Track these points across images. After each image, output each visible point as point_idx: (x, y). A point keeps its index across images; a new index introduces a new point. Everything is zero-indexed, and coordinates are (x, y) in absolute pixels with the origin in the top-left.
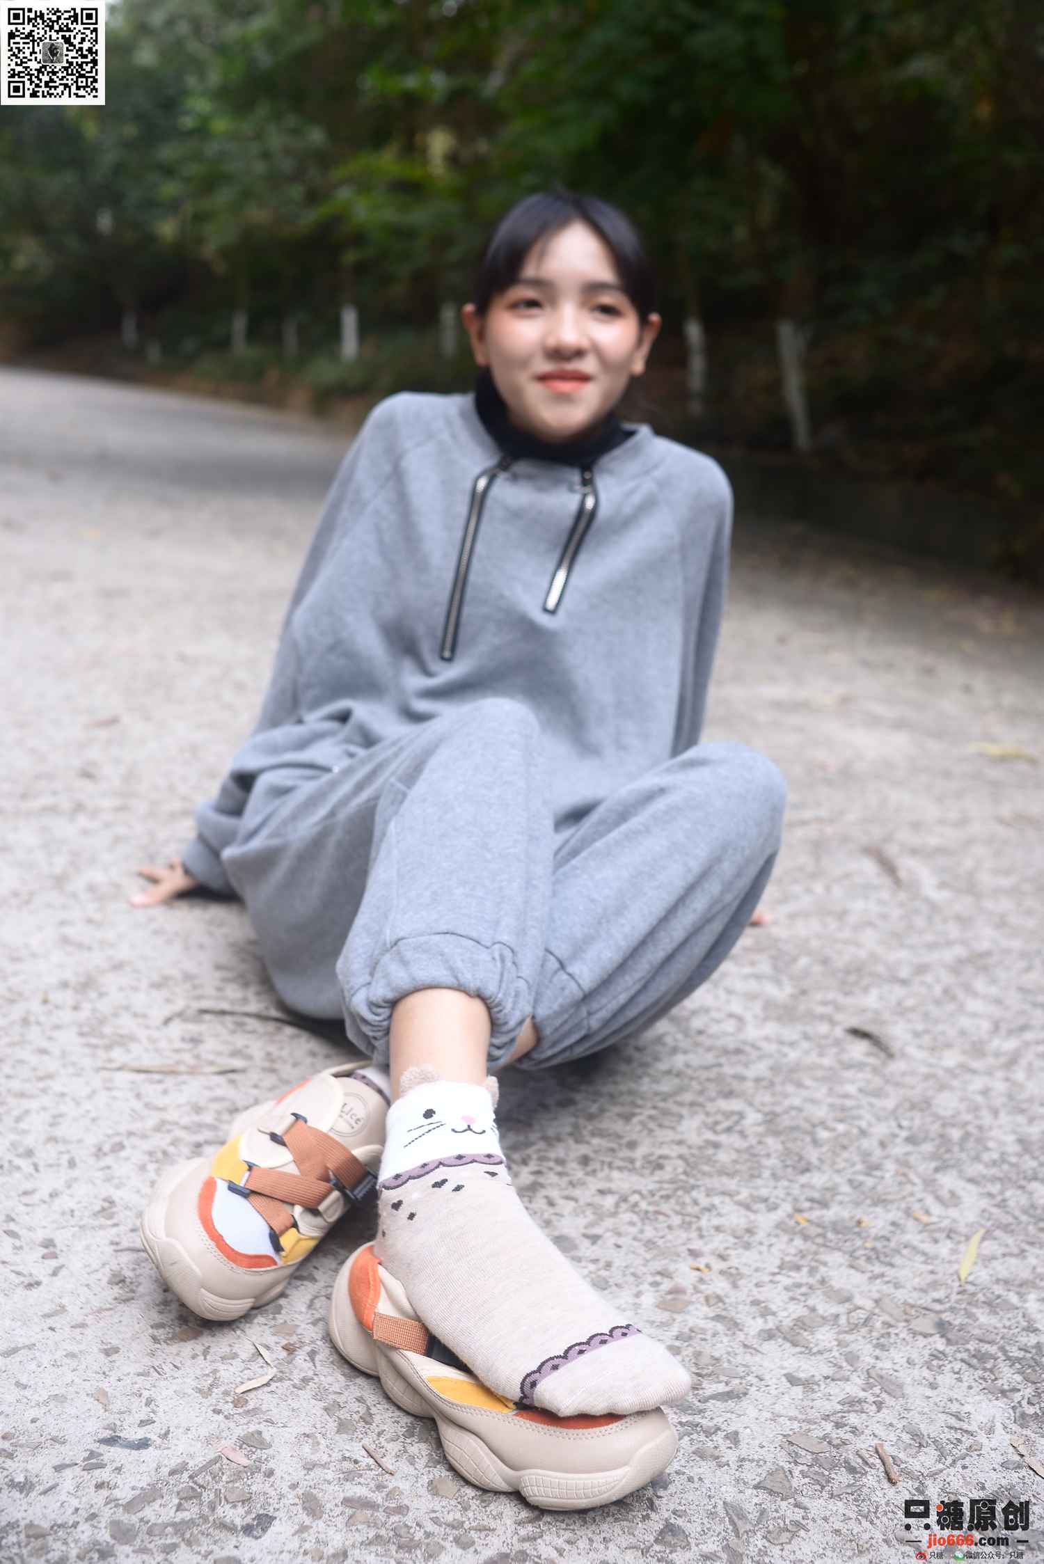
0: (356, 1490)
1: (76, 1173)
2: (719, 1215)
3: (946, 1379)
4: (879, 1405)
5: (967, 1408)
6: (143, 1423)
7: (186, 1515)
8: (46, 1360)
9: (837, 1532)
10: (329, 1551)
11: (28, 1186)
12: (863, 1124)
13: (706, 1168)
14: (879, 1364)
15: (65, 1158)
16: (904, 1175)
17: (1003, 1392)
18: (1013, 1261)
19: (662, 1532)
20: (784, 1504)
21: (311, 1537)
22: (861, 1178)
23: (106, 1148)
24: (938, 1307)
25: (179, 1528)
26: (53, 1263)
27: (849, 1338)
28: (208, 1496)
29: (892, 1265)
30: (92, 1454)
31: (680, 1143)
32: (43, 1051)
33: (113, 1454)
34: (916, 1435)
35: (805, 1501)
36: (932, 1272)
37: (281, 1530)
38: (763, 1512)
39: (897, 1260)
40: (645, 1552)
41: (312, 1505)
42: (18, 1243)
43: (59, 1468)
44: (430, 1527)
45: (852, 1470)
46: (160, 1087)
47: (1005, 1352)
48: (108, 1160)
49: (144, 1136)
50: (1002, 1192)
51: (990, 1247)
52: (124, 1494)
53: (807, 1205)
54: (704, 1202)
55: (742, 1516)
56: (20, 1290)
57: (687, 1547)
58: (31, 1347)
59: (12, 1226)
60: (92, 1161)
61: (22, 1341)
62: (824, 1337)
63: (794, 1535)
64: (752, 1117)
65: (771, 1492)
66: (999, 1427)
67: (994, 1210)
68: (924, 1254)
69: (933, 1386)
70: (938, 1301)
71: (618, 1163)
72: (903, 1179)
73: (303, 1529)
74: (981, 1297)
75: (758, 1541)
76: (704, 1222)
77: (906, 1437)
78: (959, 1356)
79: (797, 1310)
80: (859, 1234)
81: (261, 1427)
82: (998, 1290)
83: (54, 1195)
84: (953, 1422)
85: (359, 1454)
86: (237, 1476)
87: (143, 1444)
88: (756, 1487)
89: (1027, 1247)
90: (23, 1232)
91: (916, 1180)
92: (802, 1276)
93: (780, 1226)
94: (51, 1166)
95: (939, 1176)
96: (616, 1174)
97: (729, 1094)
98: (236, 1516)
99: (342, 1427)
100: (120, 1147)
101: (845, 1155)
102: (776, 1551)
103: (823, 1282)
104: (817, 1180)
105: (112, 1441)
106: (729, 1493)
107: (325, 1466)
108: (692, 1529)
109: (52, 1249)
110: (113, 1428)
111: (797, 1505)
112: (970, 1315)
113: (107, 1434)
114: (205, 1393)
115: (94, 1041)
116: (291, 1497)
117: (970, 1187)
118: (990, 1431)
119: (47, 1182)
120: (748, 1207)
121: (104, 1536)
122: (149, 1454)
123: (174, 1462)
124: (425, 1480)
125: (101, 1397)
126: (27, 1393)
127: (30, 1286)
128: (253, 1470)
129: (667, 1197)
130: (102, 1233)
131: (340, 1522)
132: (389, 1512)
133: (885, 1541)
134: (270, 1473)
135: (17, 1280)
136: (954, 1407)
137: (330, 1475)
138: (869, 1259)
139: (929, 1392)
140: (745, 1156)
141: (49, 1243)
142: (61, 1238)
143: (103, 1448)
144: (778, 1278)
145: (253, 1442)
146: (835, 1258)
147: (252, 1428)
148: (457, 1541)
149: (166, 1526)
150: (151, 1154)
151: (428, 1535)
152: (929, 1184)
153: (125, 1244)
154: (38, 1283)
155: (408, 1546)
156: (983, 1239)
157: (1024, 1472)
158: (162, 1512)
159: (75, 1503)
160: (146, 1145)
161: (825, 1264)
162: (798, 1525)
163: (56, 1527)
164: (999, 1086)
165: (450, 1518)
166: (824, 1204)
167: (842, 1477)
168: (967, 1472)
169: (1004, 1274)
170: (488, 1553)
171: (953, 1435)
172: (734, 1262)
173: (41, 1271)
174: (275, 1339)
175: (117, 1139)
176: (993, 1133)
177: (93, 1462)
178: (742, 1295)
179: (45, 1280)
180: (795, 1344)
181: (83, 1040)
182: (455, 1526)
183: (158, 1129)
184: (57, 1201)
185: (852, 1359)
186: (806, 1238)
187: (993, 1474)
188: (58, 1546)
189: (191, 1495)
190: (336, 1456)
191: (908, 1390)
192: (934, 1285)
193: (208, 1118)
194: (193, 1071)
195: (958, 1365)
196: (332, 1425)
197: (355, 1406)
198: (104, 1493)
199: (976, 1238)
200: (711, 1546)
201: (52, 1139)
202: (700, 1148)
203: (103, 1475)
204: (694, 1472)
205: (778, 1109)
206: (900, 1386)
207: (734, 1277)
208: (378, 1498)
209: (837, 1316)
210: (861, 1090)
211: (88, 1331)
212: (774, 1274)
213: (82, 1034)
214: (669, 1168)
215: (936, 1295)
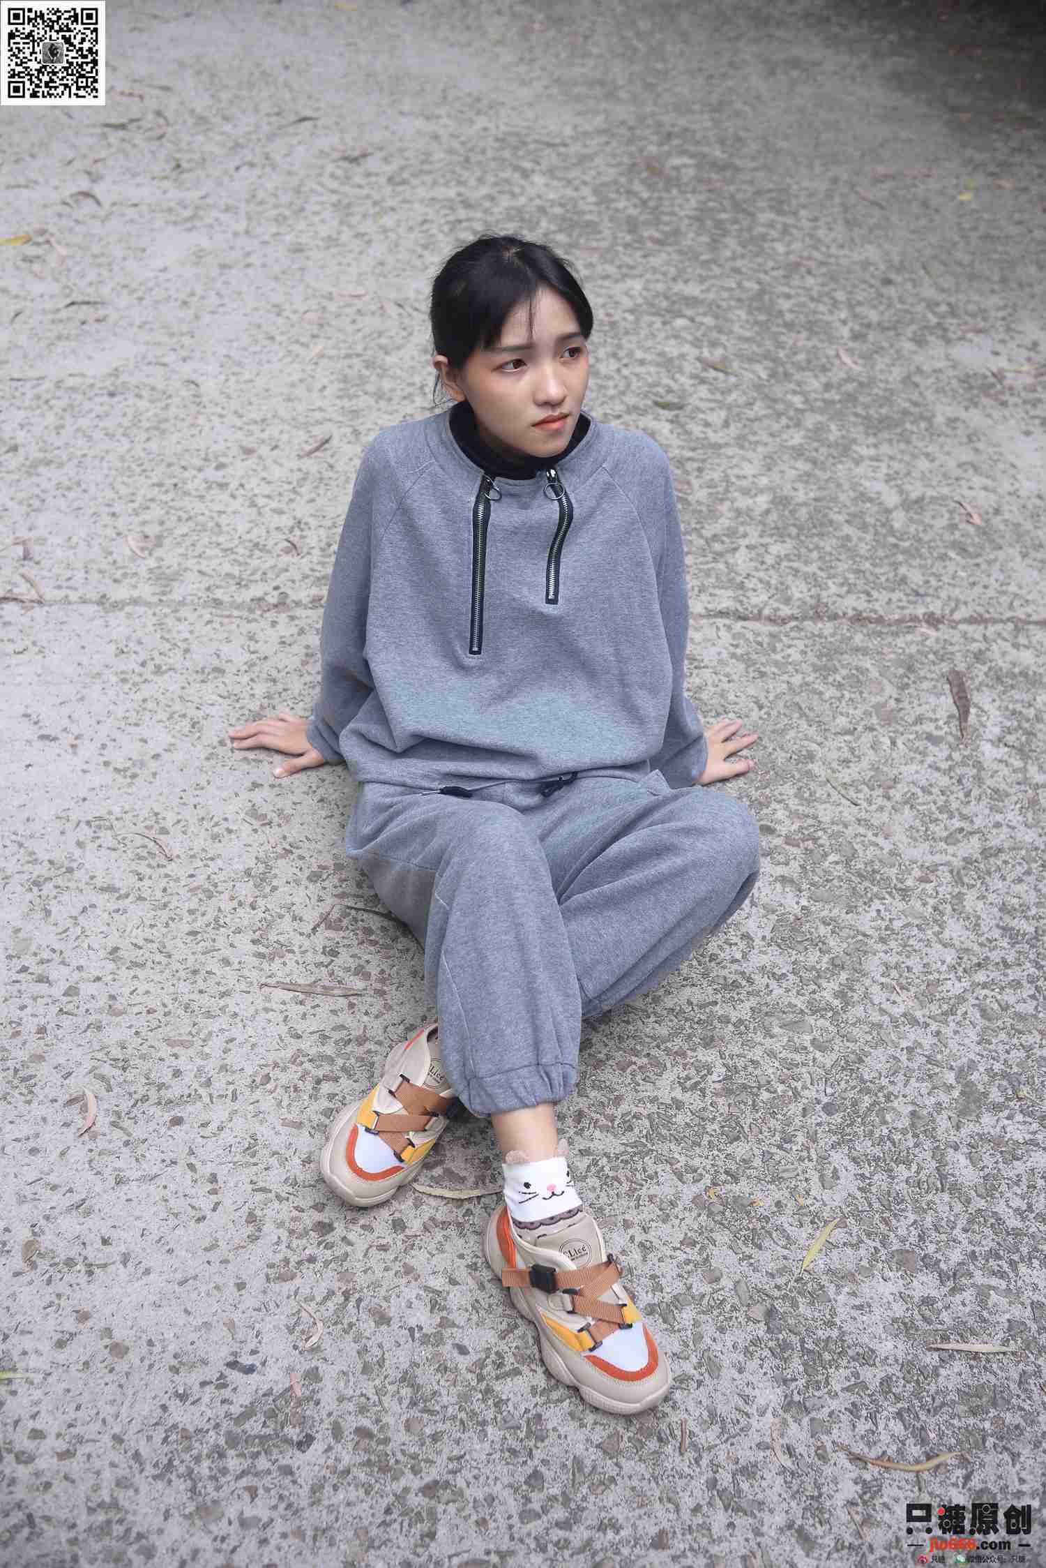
0: (366, 1422)
1: (236, 1106)
2: (658, 1184)
3: (753, 1365)
4: (700, 1383)
5: (757, 1393)
6: (254, 1352)
7: (268, 1431)
8: (203, 1289)
9: (633, 1489)
10: (341, 1467)
11: (204, 1117)
12: (799, 1085)
13: (664, 1132)
14: (714, 1347)
15: (231, 1088)
16: (808, 1149)
17: (785, 1381)
18: (849, 1251)
19: (530, 1477)
20: (609, 1462)
21: (332, 1455)
22: (774, 1150)
23: (258, 1080)
24: (776, 1293)
25: (263, 1439)
26: (214, 1198)
27: (703, 1317)
28: (281, 1417)
29: (760, 1247)
30: (222, 1376)
31: (654, 1100)
32: (226, 962)
33: (234, 1376)
34: (713, 1414)
35: (622, 1461)
36: (785, 1258)
37: (317, 1447)
38: (594, 1468)
39: (767, 1243)
40: (516, 1490)
41: (337, 1432)
42: (196, 1176)
43: (203, 1384)
44: (400, 1456)
45: (660, 1440)
46: (301, 1009)
47: (803, 1342)
48: (258, 1094)
49: (284, 1069)
50: (872, 1174)
51: (839, 1235)
52: (236, 1410)
53: (723, 1177)
54: (651, 1169)
55: (580, 1469)
56: (192, 1224)
57: (541, 1490)
58: (195, 1277)
59: (192, 1160)
60: (247, 1092)
61: (192, 1272)
62: (686, 1316)
63: (607, 1487)
64: (718, 1071)
65: (605, 1452)
66: (770, 1410)
67: (858, 1194)
68: (788, 1238)
69: (741, 1371)
70: (778, 1287)
71: (603, 1121)
72: (805, 1154)
73: (329, 1449)
74: (809, 1287)
75: (584, 1490)
76: (643, 1192)
77: (705, 1414)
78: (770, 1344)
79: (679, 1287)
80: (748, 1213)
81: (319, 1364)
82: (825, 1280)
83: (221, 1129)
84: (741, 1403)
85: (371, 1393)
86: (299, 1404)
87: (250, 1370)
88: (598, 1446)
89: (864, 1238)
90: (198, 1165)
91: (814, 1157)
92: (693, 1254)
93: (696, 1199)
94: (221, 1096)
95: (832, 1153)
96: (597, 1133)
97: (708, 1042)
98: (293, 1433)
99: (366, 1369)
100: (267, 1078)
101: (772, 1122)
102: (592, 1498)
103: (706, 1260)
104: (740, 1149)
105: (233, 1365)
106: (579, 1449)
107: (350, 1399)
108: (548, 1474)
109: (214, 1186)
110: (235, 1354)
111: (617, 1464)
112: (795, 1305)
113: (231, 1359)
114: (291, 1330)
115: (262, 950)
116: (326, 1425)
117: (851, 1166)
118: (762, 1413)
119: (219, 1113)
120: (680, 1177)
121: (222, 1441)
122: (254, 1377)
123: (266, 1387)
124: (404, 1418)
125: (231, 1326)
126: (191, 1319)
127: (199, 1220)
128: (309, 1399)
129: (626, 1162)
130: (247, 1171)
131: (350, 1446)
132: (379, 1442)
133: (661, 1499)
134: (317, 1403)
135: (193, 1213)
136: (748, 1391)
137: (351, 1407)
138: (746, 1238)
139: (736, 1375)
140: (697, 1120)
141: (213, 1178)
142: (222, 1173)
143: (228, 1371)
144: (678, 1253)
145: (313, 1375)
146: (723, 1237)
147: (314, 1363)
148: (412, 1468)
149: (256, 1437)
150: (287, 1088)
151: (397, 1462)
152: (824, 1159)
153: (261, 1184)
154: (204, 1218)
155: (385, 1469)
156: (837, 1226)
157: (768, 1452)
158: (254, 1426)
159: (209, 1413)
160: (284, 1078)
161: (714, 1243)
162: (613, 1480)
163: (198, 1431)
164: (927, 1041)
165: (412, 1450)
166: (736, 1179)
167: (653, 1444)
168: (732, 1449)
169: (835, 1265)
170: (427, 1479)
171: (735, 1415)
172: (652, 1235)
173: (205, 1204)
174: (338, 1284)
175: (266, 1070)
176: (895, 1104)
177: (222, 1383)
178: (646, 1269)
179: (209, 1214)
180: (665, 1321)
181: (255, 948)
182: (414, 1457)
183: (293, 1061)
184: (223, 1135)
185: (698, 1338)
186: (710, 1214)
187: (749, 1453)
188: (197, 1445)
189: (272, 1415)
190: (358, 1392)
191: (724, 1372)
192: (782, 1271)
193: (329, 1050)
194: (327, 991)
195: (766, 1353)
196: (360, 1367)
197: (376, 1351)
198: (226, 1407)
199: (831, 1225)
200: (555, 1491)
201: (224, 1068)
202: (668, 1106)
203: (226, 1393)
204: (562, 1431)
205: (741, 1063)
206: (719, 1368)
207: (645, 1248)
208: (375, 1429)
209: (704, 1296)
210: (813, 1041)
211: (230, 1267)
212: (675, 1249)
213: (254, 942)
214: (636, 1131)
215: (780, 1281)
